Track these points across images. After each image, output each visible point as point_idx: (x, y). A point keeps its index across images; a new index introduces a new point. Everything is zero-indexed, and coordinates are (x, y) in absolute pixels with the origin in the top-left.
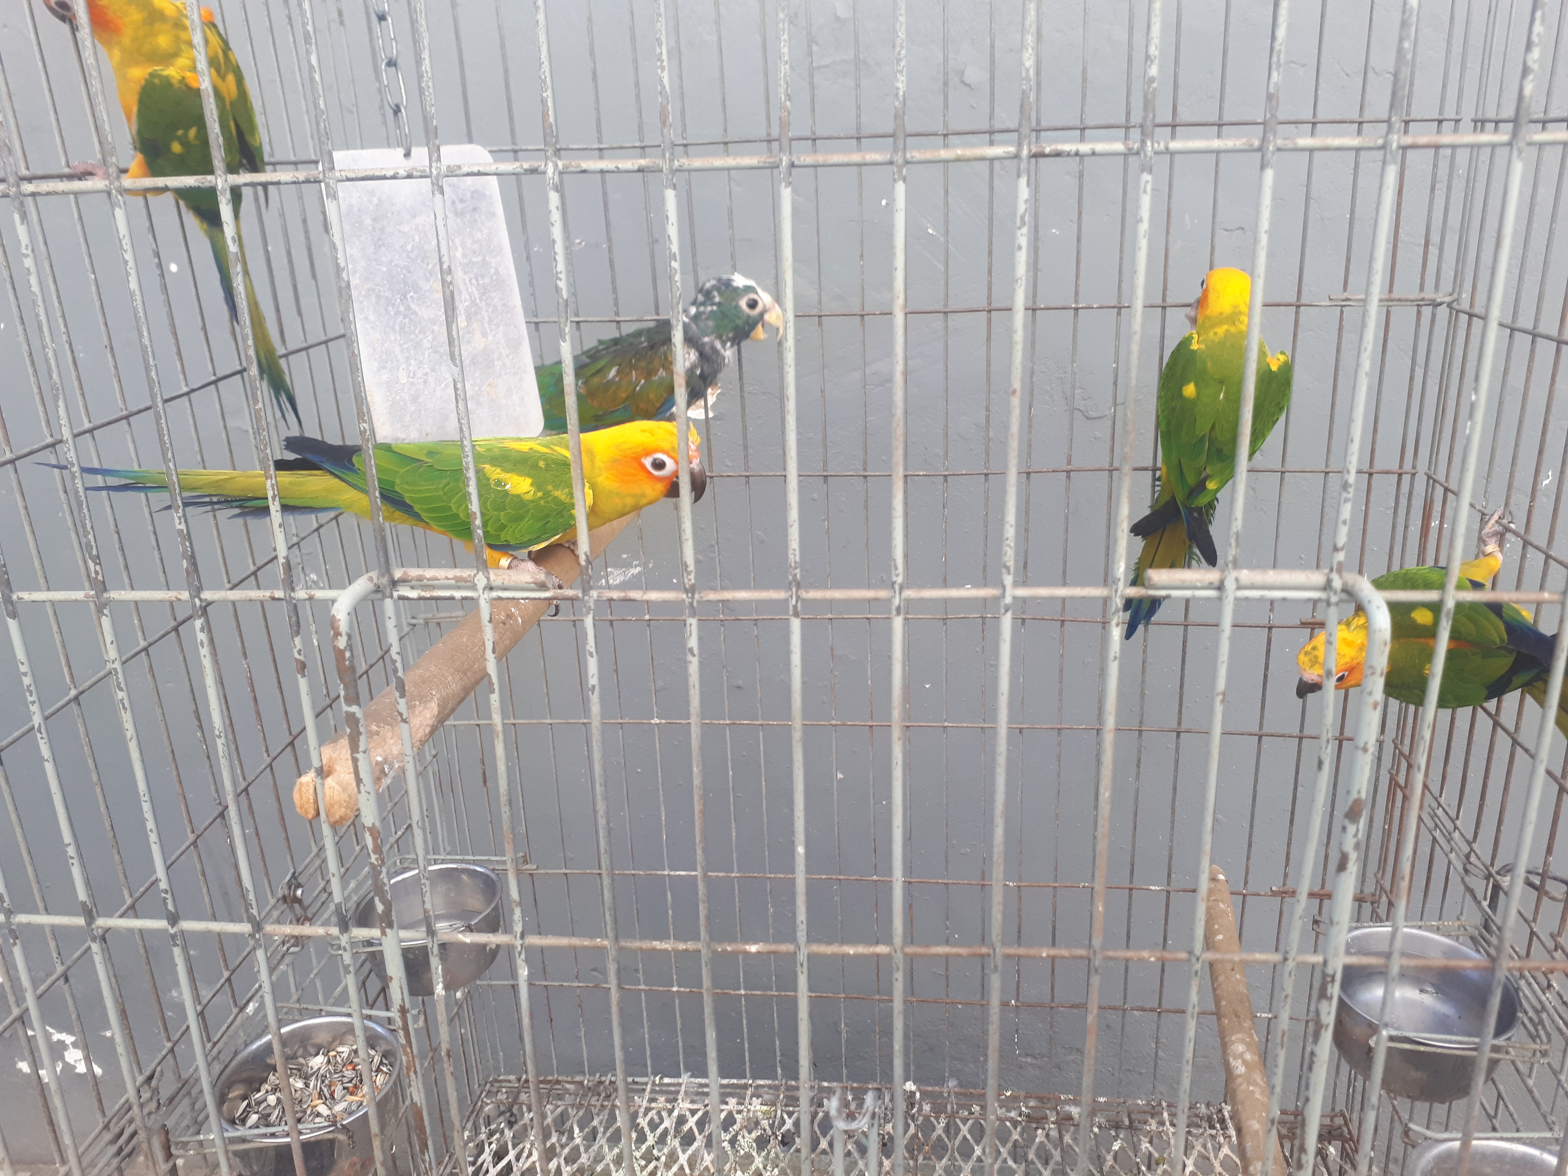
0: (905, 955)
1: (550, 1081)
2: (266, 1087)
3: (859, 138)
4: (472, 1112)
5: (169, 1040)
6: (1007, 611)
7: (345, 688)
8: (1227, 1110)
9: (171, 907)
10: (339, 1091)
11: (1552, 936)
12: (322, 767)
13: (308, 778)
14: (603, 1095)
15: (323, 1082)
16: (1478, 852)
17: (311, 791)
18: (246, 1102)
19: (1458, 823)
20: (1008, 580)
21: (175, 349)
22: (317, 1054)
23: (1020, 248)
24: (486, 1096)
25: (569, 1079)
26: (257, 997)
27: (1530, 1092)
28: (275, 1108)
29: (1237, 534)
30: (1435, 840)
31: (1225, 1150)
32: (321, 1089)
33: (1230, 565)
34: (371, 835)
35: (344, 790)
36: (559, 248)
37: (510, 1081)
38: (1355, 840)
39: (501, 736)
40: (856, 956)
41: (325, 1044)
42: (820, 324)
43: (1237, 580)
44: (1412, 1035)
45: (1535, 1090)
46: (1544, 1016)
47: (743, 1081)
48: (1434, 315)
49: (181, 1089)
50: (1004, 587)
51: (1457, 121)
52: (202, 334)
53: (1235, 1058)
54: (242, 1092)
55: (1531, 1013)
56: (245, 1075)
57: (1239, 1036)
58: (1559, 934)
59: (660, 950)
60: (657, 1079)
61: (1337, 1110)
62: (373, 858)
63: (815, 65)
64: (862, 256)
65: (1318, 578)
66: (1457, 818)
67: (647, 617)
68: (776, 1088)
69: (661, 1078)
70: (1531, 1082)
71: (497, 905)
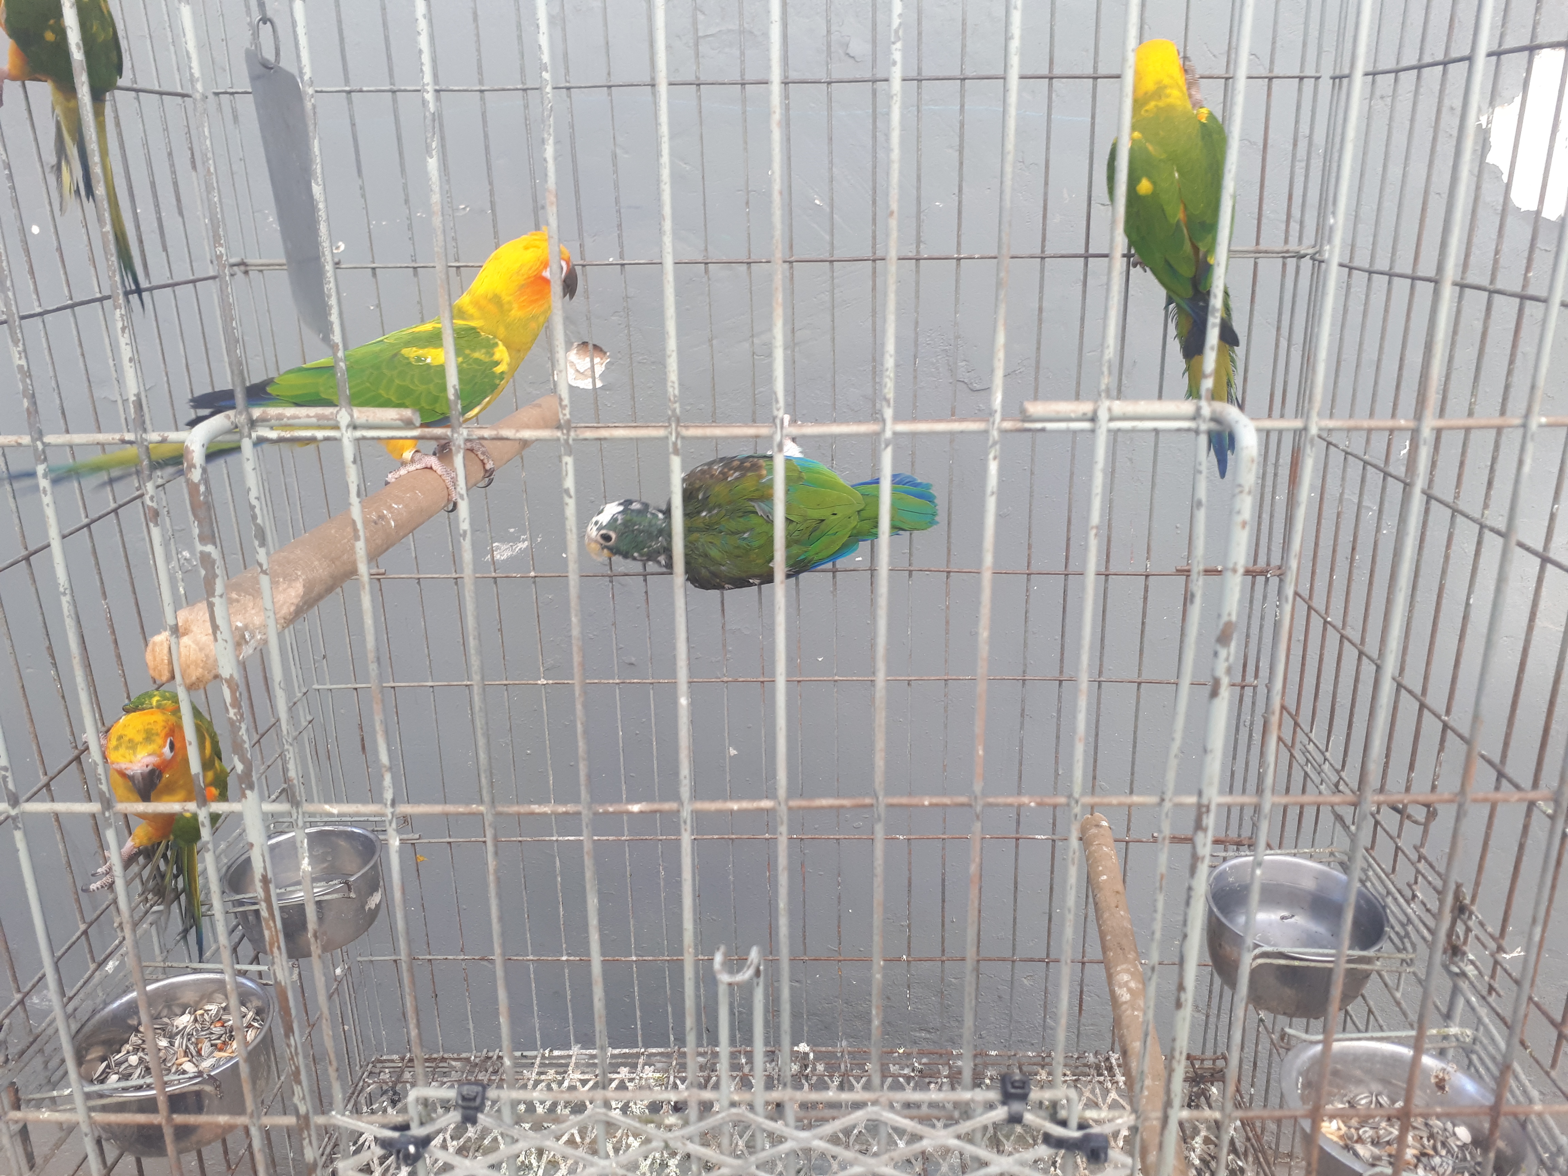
0: (790, 809)
1: (435, 1059)
2: (128, 1047)
3: (743, 84)
4: (353, 1093)
5: (19, 991)
6: (887, 446)
7: (200, 525)
8: (1114, 1058)
9: (11, 786)
10: (206, 1048)
11: (1415, 848)
12: (177, 625)
13: (161, 639)
14: (491, 1069)
15: (189, 1040)
16: (1346, 779)
17: (166, 651)
18: (104, 1064)
19: (1328, 754)
20: (888, 413)
21: (27, 267)
22: (183, 1013)
23: (894, 63)
24: (368, 1077)
25: (455, 1056)
26: (118, 955)
27: (1398, 1004)
28: (136, 1067)
29: (1109, 361)
30: (1306, 774)
31: (1113, 1095)
32: (187, 1046)
33: (1103, 395)
34: (229, 687)
35: (201, 650)
36: (426, 58)
37: (393, 1061)
38: (1226, 664)
39: (367, 587)
40: (741, 811)
41: (192, 1003)
42: (706, 271)
43: (1110, 410)
44: (1286, 950)
45: (1402, 1002)
46: (1410, 928)
47: (635, 1050)
48: (1298, 268)
49: (32, 1043)
50: (884, 421)
51: (1318, 78)
52: (57, 255)
53: (1120, 987)
54: (100, 1054)
55: (1398, 928)
56: (103, 1037)
57: (1124, 966)
58: (1422, 845)
59: (539, 814)
60: (547, 1052)
61: (1219, 1054)
62: (232, 712)
63: (700, 34)
64: (747, 203)
65: (1188, 407)
66: (1327, 750)
67: (532, 574)
68: (668, 1055)
69: (551, 1051)
70: (1398, 995)
71: (376, 863)
